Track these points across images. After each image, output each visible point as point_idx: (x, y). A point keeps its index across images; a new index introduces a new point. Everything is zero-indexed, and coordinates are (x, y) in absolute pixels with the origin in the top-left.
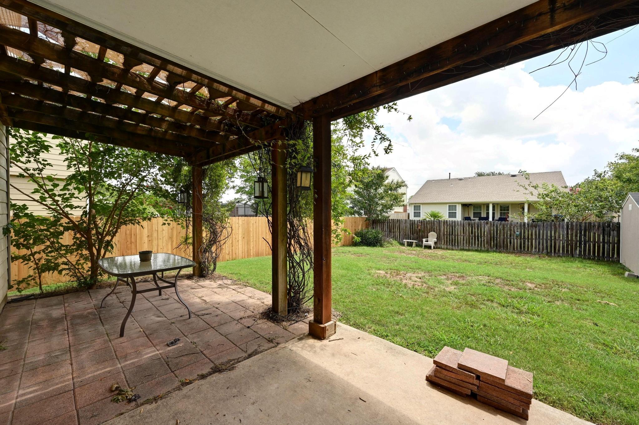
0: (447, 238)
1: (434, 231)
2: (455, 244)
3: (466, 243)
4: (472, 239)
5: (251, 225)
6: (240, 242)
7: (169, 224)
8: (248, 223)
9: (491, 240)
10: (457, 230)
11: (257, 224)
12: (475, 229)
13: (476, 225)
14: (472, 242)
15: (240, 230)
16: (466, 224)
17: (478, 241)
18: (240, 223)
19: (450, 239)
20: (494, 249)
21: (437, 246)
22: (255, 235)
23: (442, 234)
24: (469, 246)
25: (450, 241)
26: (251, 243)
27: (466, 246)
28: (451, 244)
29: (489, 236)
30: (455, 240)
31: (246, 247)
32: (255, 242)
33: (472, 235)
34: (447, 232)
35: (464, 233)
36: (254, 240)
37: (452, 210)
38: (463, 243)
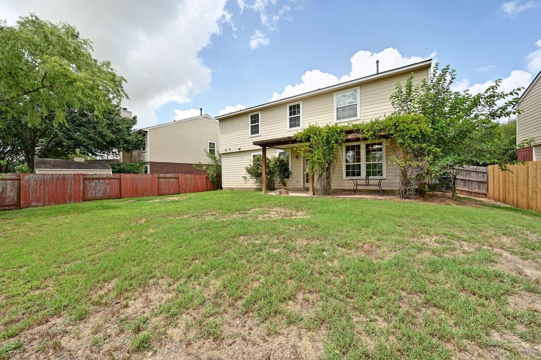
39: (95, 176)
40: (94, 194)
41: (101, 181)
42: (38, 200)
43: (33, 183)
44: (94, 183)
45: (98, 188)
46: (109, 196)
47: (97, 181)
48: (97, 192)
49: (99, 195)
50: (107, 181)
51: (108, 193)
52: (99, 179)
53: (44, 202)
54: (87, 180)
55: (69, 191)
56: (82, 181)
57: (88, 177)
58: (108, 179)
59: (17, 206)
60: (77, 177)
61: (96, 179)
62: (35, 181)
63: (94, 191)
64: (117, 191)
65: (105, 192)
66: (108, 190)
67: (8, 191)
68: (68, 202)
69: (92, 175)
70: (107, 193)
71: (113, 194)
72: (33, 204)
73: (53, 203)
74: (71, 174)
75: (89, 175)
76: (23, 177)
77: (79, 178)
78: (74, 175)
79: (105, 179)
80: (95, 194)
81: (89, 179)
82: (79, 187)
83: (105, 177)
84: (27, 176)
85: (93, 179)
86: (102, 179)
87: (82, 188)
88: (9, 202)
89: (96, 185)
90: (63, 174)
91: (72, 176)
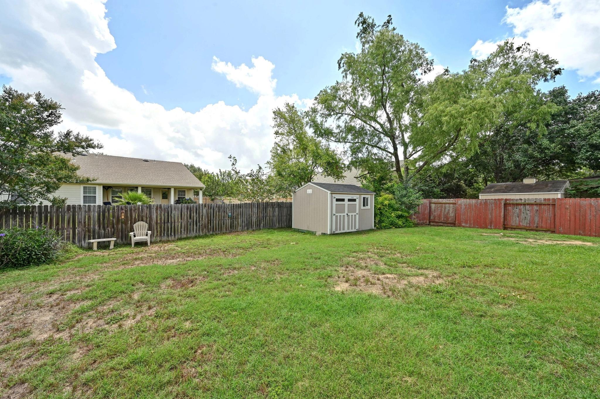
0: (161, 227)
1: (142, 220)
2: (171, 234)
3: (184, 230)
4: (190, 225)
9: (208, 224)
10: (174, 216)
12: (193, 213)
13: (195, 209)
14: (190, 228)
16: (184, 209)
17: (196, 226)
19: (164, 228)
20: (211, 233)
23: (154, 223)
24: (188, 233)
25: (164, 231)
27: (184, 234)
28: (165, 234)
29: (207, 219)
30: (171, 228)
33: (190, 221)
34: (161, 219)
35: (181, 219)
37: (90, 193)
38: (181, 231)
39: (520, 202)
40: (517, 222)
41: (527, 207)
42: (466, 222)
43: (463, 207)
44: (518, 210)
45: (523, 216)
46: (537, 227)
47: (522, 207)
48: (521, 219)
49: (524, 224)
50: (535, 208)
51: (536, 223)
52: (524, 205)
53: (470, 224)
54: (510, 206)
55: (490, 216)
56: (503, 206)
57: (511, 202)
58: (536, 205)
59: (453, 224)
60: (498, 202)
61: (521, 204)
62: (464, 205)
63: (517, 218)
64: (549, 221)
65: (532, 221)
66: (536, 219)
67: (451, 212)
68: (489, 227)
69: (517, 200)
70: (534, 223)
71: (544, 226)
72: (463, 225)
73: (477, 227)
74: (492, 199)
75: (513, 200)
76: (457, 202)
77: (500, 203)
78: (495, 200)
79: (532, 205)
80: (520, 222)
81: (513, 204)
82: (500, 212)
83: (533, 202)
84: (460, 201)
85: (517, 204)
86: (528, 204)
87: (502, 214)
88: (451, 221)
89: (521, 211)
90: (485, 200)
91: (493, 201)
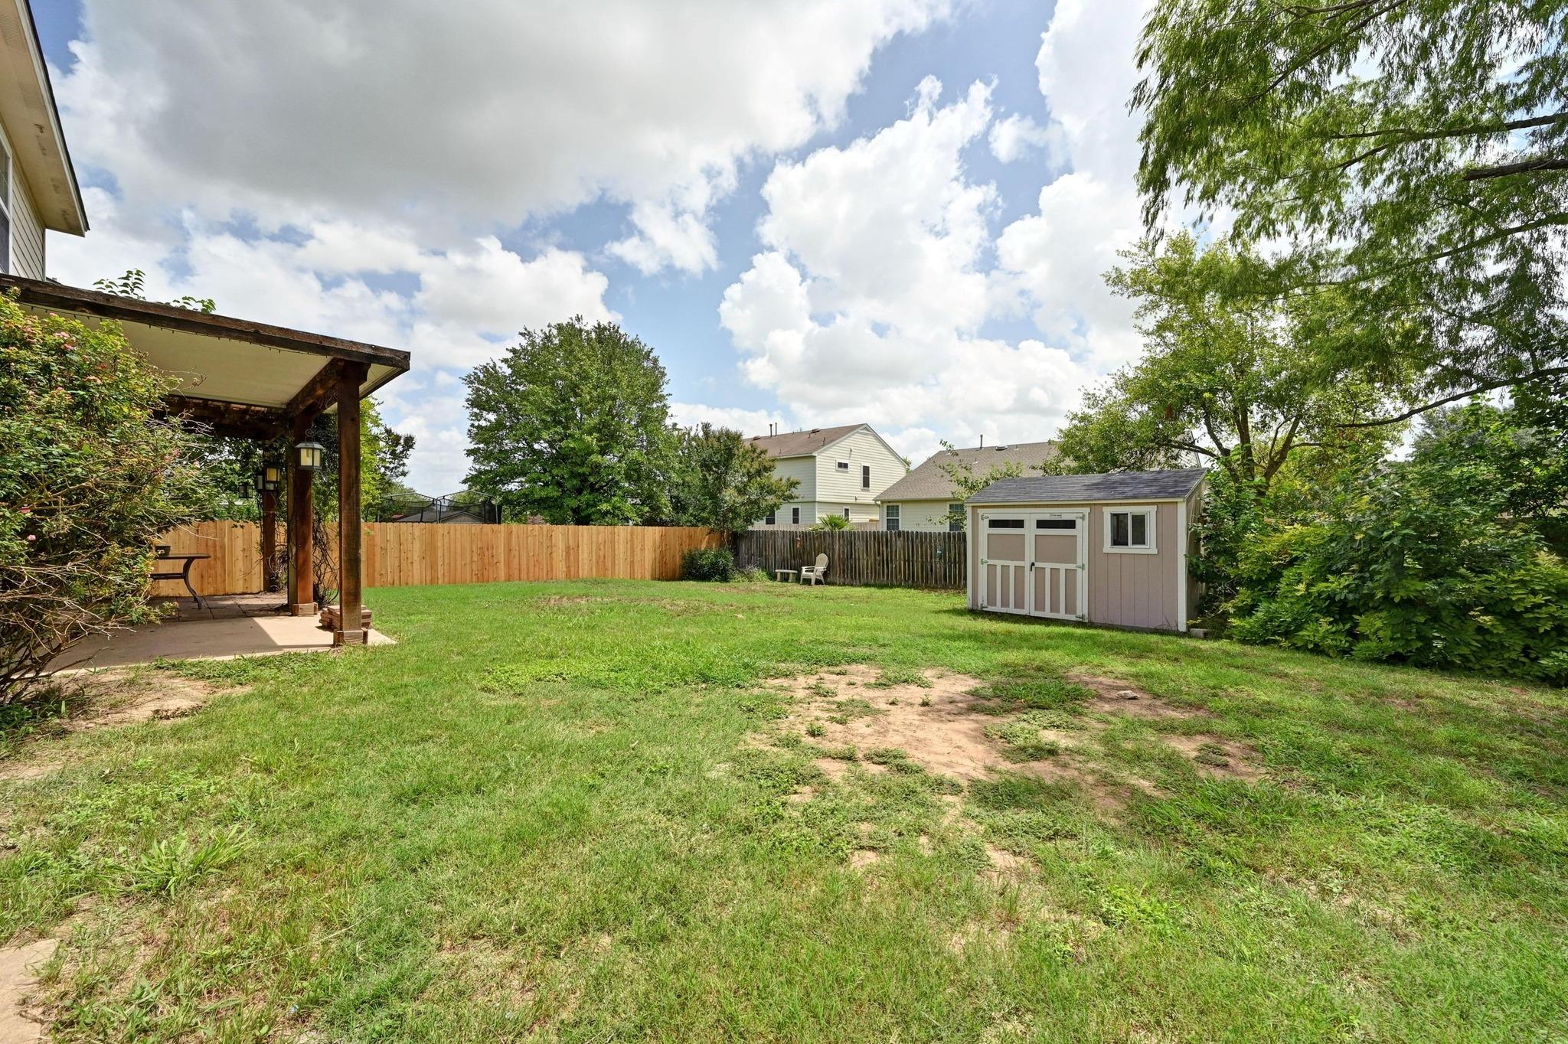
0: (844, 564)
2: (855, 576)
3: (871, 573)
5: (440, 538)
6: (416, 565)
7: (242, 527)
8: (433, 534)
10: (858, 549)
11: (452, 536)
12: (882, 546)
13: (884, 539)
14: (879, 570)
15: (417, 545)
18: (417, 533)
19: (848, 566)
21: (826, 579)
22: (446, 555)
26: (440, 568)
28: (849, 576)
31: (428, 573)
32: (446, 567)
34: (843, 552)
36: (447, 561)
